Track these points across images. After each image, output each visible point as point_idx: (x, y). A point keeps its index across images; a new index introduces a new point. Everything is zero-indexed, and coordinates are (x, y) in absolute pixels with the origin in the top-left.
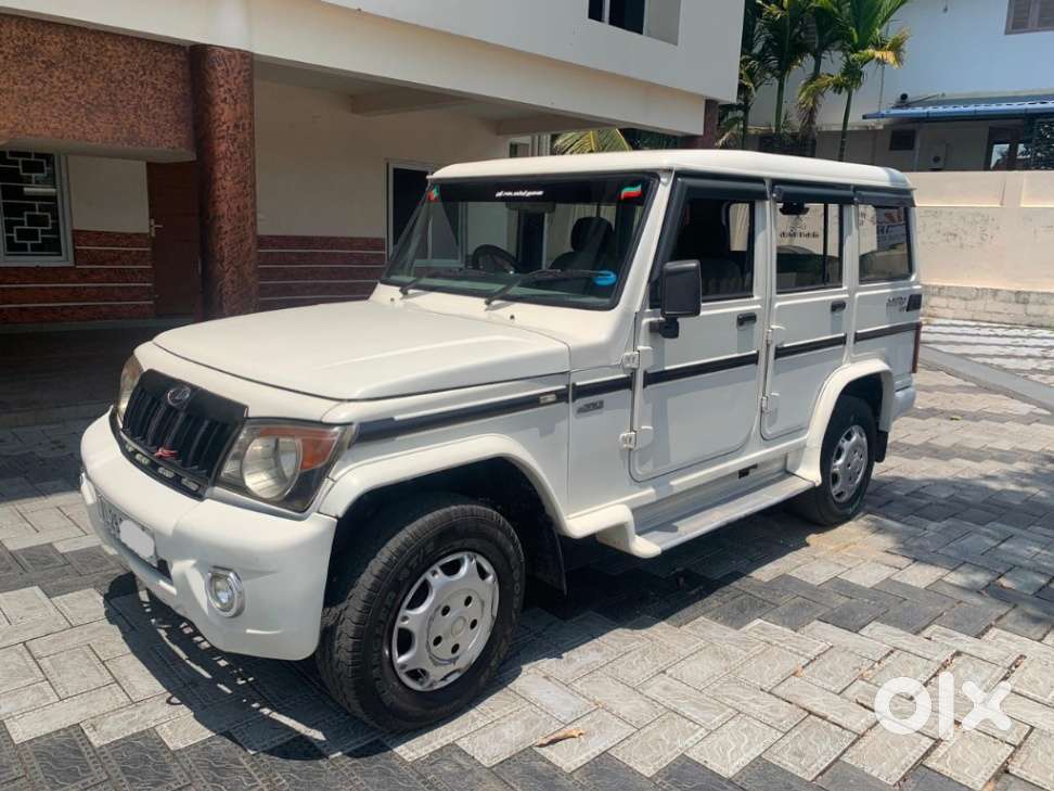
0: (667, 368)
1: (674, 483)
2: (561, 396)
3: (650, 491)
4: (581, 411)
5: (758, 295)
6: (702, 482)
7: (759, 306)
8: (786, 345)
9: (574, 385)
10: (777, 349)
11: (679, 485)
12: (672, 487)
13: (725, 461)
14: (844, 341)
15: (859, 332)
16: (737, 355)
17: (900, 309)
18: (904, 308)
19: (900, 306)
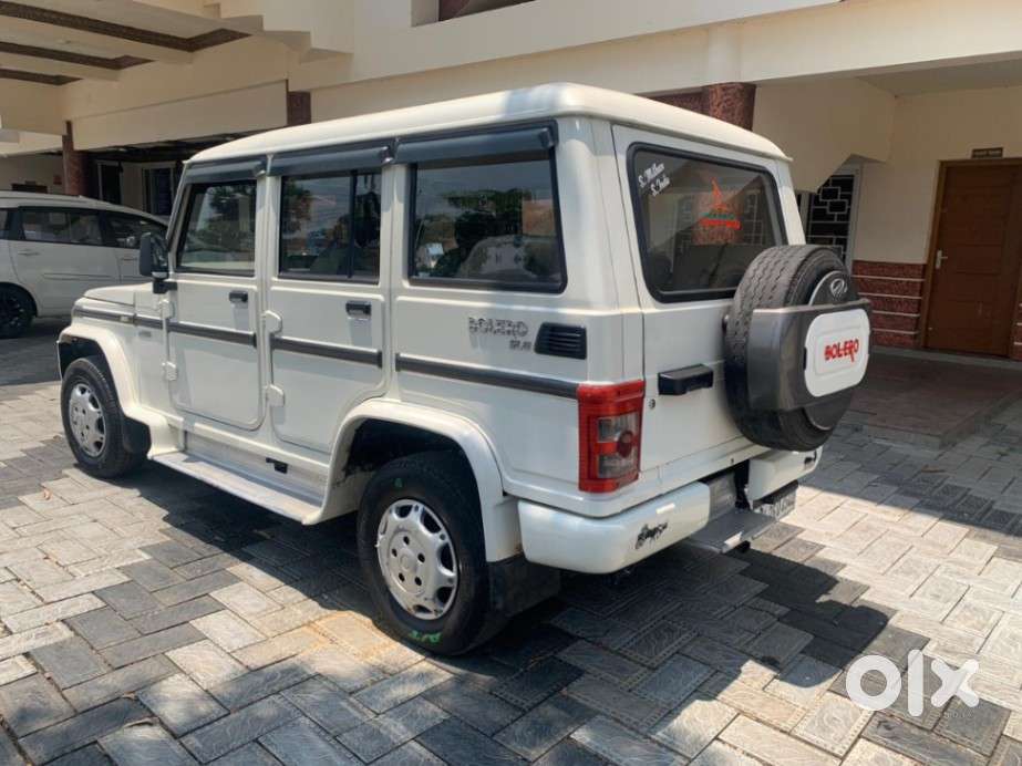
0: (182, 322)
1: (197, 425)
3: (181, 419)
4: (140, 334)
6: (217, 439)
8: (283, 337)
9: (136, 316)
10: (271, 337)
11: (200, 430)
14: (377, 360)
15: (403, 355)
16: (233, 330)
17: (514, 345)
18: (527, 345)
19: (511, 337)
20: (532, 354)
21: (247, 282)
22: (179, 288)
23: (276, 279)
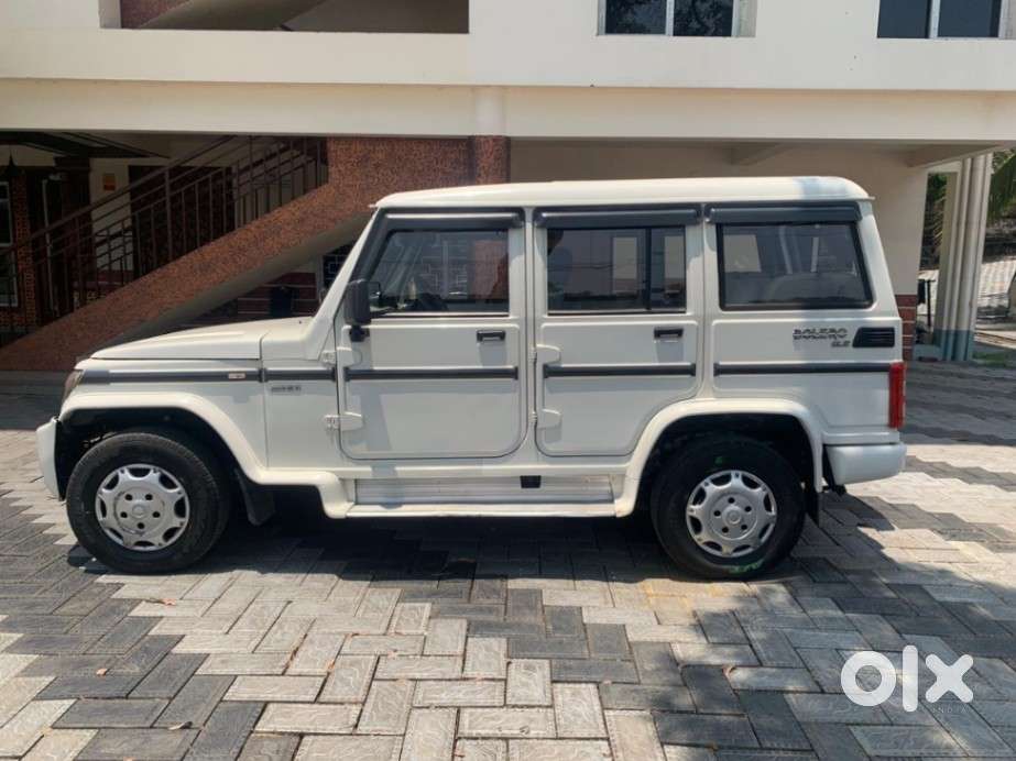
0: (376, 368)
1: (398, 469)
2: (250, 377)
3: (369, 469)
4: (274, 390)
5: (515, 315)
7: (516, 326)
8: (564, 365)
9: (266, 371)
10: (545, 367)
11: (401, 471)
12: (395, 472)
13: (481, 464)
14: (691, 371)
15: (722, 363)
16: (481, 367)
17: (836, 345)
18: (846, 344)
19: (833, 340)
20: (850, 348)
21: (505, 322)
22: (372, 333)
23: (546, 316)
